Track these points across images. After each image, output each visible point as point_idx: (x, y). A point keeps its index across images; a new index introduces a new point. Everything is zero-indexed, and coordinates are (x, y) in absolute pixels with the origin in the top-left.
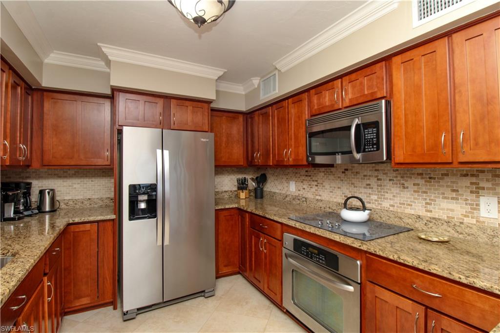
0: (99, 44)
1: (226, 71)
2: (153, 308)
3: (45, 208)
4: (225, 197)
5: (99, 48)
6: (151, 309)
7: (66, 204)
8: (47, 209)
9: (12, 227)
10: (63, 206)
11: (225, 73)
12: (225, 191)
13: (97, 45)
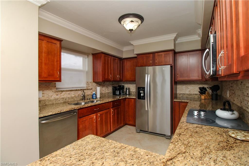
0: (130, 42)
1: (177, 33)
2: (146, 132)
3: (127, 93)
4: (195, 97)
5: (130, 43)
6: (145, 132)
7: (133, 93)
8: (128, 93)
9: (118, 97)
10: (132, 93)
11: (177, 34)
12: (195, 94)
13: (129, 42)
